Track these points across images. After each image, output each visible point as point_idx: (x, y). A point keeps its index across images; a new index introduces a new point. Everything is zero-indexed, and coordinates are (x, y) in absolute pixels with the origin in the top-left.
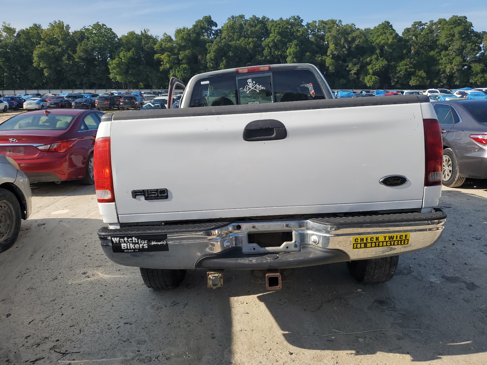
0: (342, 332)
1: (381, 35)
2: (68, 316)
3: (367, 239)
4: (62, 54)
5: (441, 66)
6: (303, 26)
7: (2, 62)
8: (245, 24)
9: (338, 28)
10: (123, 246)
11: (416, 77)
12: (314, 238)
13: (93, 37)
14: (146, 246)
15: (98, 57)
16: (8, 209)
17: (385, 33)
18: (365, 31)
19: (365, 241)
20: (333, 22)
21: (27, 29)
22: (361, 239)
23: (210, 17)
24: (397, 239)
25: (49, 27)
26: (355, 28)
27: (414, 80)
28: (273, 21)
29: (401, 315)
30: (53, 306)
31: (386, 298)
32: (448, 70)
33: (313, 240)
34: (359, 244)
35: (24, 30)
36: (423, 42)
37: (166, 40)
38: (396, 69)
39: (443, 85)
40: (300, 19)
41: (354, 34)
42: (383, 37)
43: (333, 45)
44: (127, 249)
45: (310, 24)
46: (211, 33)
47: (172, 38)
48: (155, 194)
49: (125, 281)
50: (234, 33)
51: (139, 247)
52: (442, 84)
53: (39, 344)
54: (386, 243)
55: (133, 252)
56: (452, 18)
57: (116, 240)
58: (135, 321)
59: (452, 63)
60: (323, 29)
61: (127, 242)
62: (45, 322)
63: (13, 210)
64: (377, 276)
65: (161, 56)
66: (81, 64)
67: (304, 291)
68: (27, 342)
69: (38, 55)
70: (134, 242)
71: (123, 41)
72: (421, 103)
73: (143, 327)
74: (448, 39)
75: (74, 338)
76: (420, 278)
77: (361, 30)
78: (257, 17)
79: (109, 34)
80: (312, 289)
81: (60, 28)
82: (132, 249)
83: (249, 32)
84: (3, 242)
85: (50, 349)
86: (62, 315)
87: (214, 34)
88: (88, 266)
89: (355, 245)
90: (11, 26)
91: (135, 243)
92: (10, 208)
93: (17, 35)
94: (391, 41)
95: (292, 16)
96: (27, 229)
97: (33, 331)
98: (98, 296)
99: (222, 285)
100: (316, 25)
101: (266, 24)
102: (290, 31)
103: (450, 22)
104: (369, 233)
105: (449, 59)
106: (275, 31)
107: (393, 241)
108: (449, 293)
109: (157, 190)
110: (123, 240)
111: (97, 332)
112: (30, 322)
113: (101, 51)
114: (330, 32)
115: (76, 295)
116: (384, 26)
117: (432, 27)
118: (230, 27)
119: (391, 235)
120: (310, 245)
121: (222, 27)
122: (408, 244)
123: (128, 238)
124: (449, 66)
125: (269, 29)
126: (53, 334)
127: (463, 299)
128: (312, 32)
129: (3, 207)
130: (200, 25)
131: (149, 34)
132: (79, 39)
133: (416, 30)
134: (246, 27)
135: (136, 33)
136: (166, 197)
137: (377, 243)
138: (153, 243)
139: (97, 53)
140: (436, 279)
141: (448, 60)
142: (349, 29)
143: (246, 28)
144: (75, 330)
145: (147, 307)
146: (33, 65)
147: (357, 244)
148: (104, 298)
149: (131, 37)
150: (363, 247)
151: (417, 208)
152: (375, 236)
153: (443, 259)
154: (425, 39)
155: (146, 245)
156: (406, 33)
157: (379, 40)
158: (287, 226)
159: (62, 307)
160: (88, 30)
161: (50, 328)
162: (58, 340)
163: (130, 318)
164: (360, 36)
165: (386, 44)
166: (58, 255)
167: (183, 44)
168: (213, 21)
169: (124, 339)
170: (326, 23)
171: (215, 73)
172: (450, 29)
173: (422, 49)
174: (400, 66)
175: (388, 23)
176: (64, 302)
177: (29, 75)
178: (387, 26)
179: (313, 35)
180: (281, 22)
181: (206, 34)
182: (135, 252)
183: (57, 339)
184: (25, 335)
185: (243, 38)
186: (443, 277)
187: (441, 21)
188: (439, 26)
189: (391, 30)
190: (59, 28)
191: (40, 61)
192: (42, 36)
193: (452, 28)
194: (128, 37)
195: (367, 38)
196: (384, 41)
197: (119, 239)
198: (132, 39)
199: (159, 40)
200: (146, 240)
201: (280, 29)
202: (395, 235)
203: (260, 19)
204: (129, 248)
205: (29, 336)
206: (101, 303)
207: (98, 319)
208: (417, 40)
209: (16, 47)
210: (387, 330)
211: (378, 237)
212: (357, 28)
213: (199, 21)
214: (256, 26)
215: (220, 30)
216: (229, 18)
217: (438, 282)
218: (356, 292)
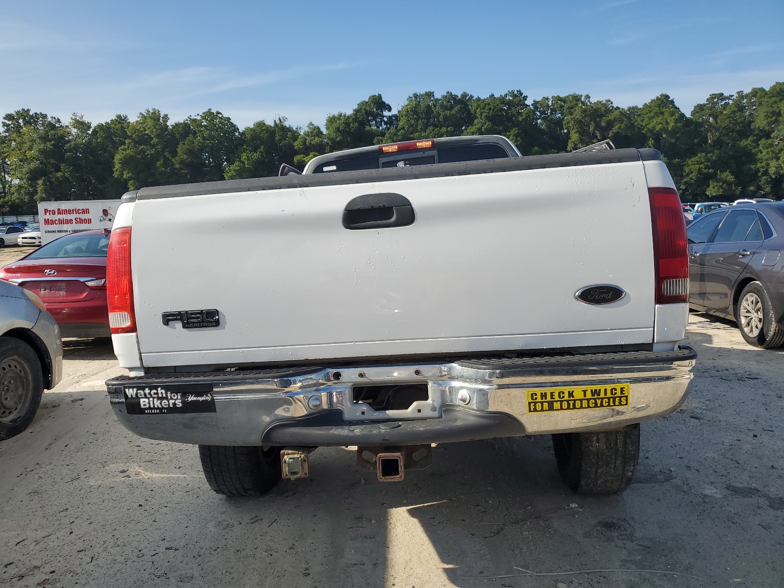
0: (531, 572)
1: (656, 117)
2: (79, 536)
3: (552, 394)
4: (155, 158)
5: (761, 163)
6: (527, 105)
7: (69, 172)
8: (435, 106)
9: (584, 107)
10: (144, 402)
11: (717, 183)
12: (463, 394)
13: (202, 131)
14: (179, 404)
15: (209, 160)
16: (22, 371)
17: (662, 113)
18: (629, 110)
19: (549, 399)
20: (577, 98)
21: (107, 123)
22: (542, 393)
23: (380, 96)
24: (606, 394)
25: (138, 119)
26: (613, 107)
27: (714, 188)
28: (479, 99)
29: (642, 548)
30: (60, 520)
31: (619, 519)
32: (772, 170)
33: (460, 397)
34: (540, 404)
35: (103, 125)
36: (728, 125)
37: (312, 132)
38: (682, 170)
39: (764, 194)
40: (523, 96)
41: (611, 117)
42: (659, 120)
43: (577, 135)
44: (150, 408)
45: (538, 102)
46: (381, 122)
47: (321, 130)
48: (198, 318)
49: (185, 484)
50: (417, 120)
51: (169, 405)
52: (763, 192)
53: (23, 577)
54: (586, 401)
55: (158, 413)
56: (774, 86)
57: (131, 392)
58: (185, 545)
59: (778, 159)
60: (560, 110)
61: (149, 396)
62: (42, 543)
63: (29, 373)
64: (602, 480)
65: (304, 157)
66: (184, 171)
67: (477, 506)
68: (5, 573)
69: (121, 160)
70: (160, 396)
71: (247, 136)
72: (644, 162)
73: (195, 555)
74: (770, 119)
75: (79, 570)
76: (685, 488)
77: (623, 109)
78: (453, 94)
79: (226, 127)
80: (491, 502)
81: (154, 120)
82: (157, 409)
83: (441, 118)
84: (10, 422)
85: (38, 584)
86: (71, 533)
87: (386, 123)
88: (132, 460)
89: (532, 404)
90: (84, 119)
91: (162, 399)
92: (24, 369)
93: (92, 132)
94: (673, 126)
95: (509, 91)
96: (54, 407)
97: (19, 556)
98: (136, 506)
99: (306, 474)
100: (548, 105)
101: (468, 105)
102: (507, 114)
103: (771, 93)
104: (555, 384)
105: (773, 152)
106: (482, 115)
107: (599, 399)
108: (735, 514)
109: (202, 311)
110: (142, 392)
111: (119, 560)
112: (18, 543)
113: (214, 151)
114: (571, 114)
115: (101, 503)
116: (659, 102)
117: (741, 102)
118: (412, 111)
119: (594, 387)
120: (456, 406)
121: (398, 112)
122: (626, 404)
123: (151, 389)
124: (773, 164)
125: (472, 112)
126: (49, 562)
127: (760, 525)
128: (541, 114)
129: (13, 368)
130: (365, 109)
131: (287, 124)
132: (181, 135)
133: (714, 108)
134: (436, 110)
135: (267, 124)
136: (217, 323)
137: (571, 403)
138: (191, 398)
139: (207, 154)
140: (714, 491)
141: (771, 153)
142: (603, 109)
143: (436, 112)
144: (84, 557)
145: (210, 525)
146: (113, 175)
147: (536, 403)
148: (143, 508)
149: (258, 130)
150: (547, 409)
151: (645, 344)
152: (566, 390)
153: (732, 460)
154: (731, 121)
155: (180, 401)
156: (698, 112)
157: (652, 124)
158: (417, 372)
159: (73, 522)
160: (194, 121)
161: (47, 553)
162: (52, 572)
163: (177, 541)
164: (619, 118)
165: (664, 130)
166: (90, 444)
167: (338, 140)
168: (384, 103)
169: (159, 573)
170: (564, 100)
171: (346, 154)
172: (773, 104)
173: (727, 138)
174: (689, 166)
175: (667, 97)
176: (79, 514)
177: (106, 190)
178: (664, 102)
179: (544, 119)
180: (491, 100)
181: (374, 122)
182: (162, 413)
183: (52, 569)
184: (6, 562)
185: (431, 128)
186: (729, 487)
187: (755, 92)
188: (753, 100)
189: (672, 107)
190: (152, 120)
191: (124, 170)
192: (128, 132)
193: (776, 102)
194: (254, 130)
195: (632, 122)
196: (660, 125)
197: (137, 391)
198: (260, 133)
199: (302, 134)
200: (179, 393)
201: (490, 111)
202: (602, 387)
203: (458, 97)
204: (152, 406)
205: (11, 564)
206: (136, 517)
207: (127, 540)
208: (717, 122)
209: (90, 149)
210: (612, 571)
211: (573, 392)
212: (615, 107)
213: (364, 103)
214: (451, 108)
215: (396, 116)
216: (410, 97)
217: (718, 496)
218: (567, 508)
